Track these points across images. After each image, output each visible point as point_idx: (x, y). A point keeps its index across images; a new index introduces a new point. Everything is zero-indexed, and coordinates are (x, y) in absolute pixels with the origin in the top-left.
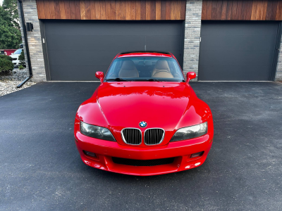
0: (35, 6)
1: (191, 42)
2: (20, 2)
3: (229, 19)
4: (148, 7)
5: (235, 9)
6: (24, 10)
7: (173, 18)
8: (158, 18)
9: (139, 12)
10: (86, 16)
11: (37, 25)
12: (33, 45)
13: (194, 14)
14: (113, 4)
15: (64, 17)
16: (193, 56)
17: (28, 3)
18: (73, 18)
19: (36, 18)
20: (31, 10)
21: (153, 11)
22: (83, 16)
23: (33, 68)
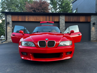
1: (62, 28)
2: (6, 15)
3: (74, 21)
4: (48, 17)
5: (75, 18)
6: (7, 18)
7: (56, 21)
8: (51, 21)
9: (45, 19)
10: (28, 20)
11: (11, 23)
12: (9, 29)
13: (62, 20)
14: (37, 17)
15: (20, 20)
17: (9, 16)
18: (23, 20)
19: (11, 20)
20: (9, 18)
21: (49, 19)
22: (27, 20)
23: (8, 37)
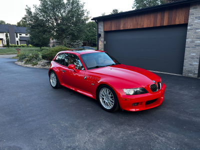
0: (102, 25)
1: (192, 42)
2: (98, 23)
4: (159, 16)
6: (99, 27)
7: (177, 23)
8: (165, 24)
10: (123, 27)
12: (100, 45)
13: (196, 18)
15: (113, 29)
16: (194, 54)
17: (100, 24)
18: (117, 29)
19: (102, 30)
20: (101, 27)
21: (162, 19)
